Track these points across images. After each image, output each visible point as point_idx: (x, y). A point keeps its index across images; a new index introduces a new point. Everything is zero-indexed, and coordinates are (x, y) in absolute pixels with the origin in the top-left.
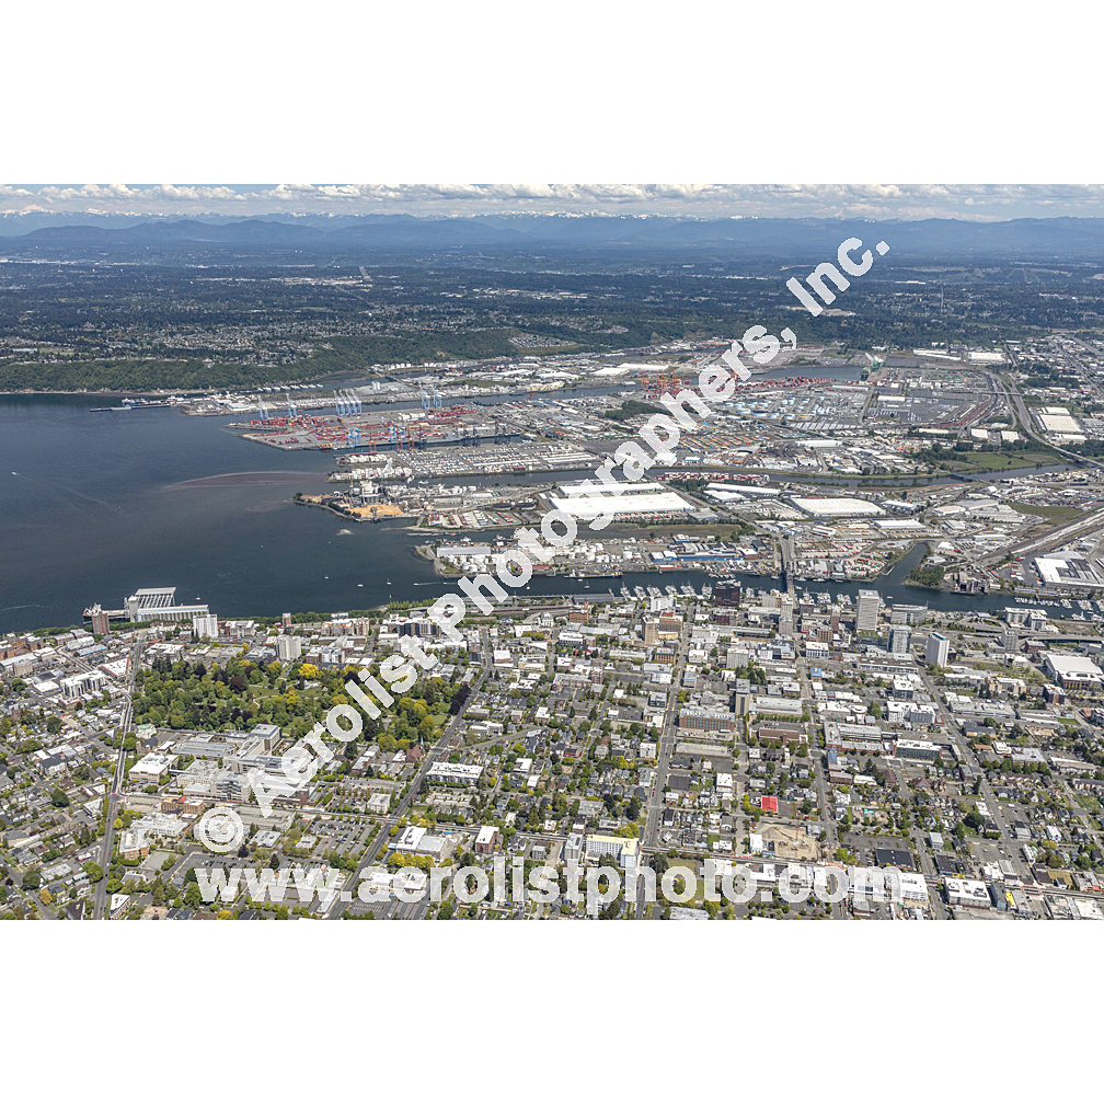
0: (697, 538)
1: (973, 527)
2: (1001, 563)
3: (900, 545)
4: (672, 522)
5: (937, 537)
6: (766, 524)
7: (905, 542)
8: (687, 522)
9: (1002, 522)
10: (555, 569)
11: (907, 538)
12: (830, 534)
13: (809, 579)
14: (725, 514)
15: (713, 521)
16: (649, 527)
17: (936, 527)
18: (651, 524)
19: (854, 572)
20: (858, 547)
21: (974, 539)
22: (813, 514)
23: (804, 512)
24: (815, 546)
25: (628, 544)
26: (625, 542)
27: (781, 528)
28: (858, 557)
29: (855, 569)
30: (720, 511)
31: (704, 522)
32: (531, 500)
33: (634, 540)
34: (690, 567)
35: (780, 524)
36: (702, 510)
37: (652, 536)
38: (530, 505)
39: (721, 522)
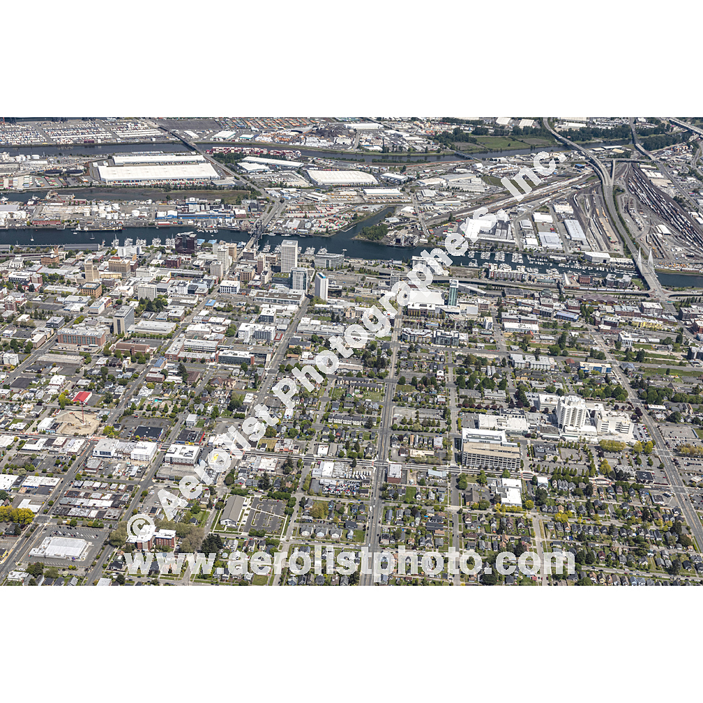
0: (206, 201)
1: (441, 195)
2: (442, 223)
3: (371, 209)
4: (194, 188)
5: (404, 203)
6: (272, 191)
7: (377, 207)
8: (206, 188)
9: (468, 191)
10: (66, 224)
11: (382, 203)
12: (320, 199)
13: (278, 235)
14: (244, 182)
15: (230, 187)
16: (172, 192)
17: (412, 194)
18: (174, 189)
19: (319, 229)
20: (335, 210)
21: (434, 205)
22: (317, 183)
23: (311, 181)
24: (301, 209)
25: (144, 204)
26: (143, 203)
27: (283, 194)
28: (331, 217)
29: (320, 227)
30: (241, 179)
31: (221, 188)
32: (82, 168)
33: (150, 201)
34: (185, 223)
35: (284, 191)
36: (228, 178)
37: (168, 198)
38: (80, 171)
39: (235, 188)
